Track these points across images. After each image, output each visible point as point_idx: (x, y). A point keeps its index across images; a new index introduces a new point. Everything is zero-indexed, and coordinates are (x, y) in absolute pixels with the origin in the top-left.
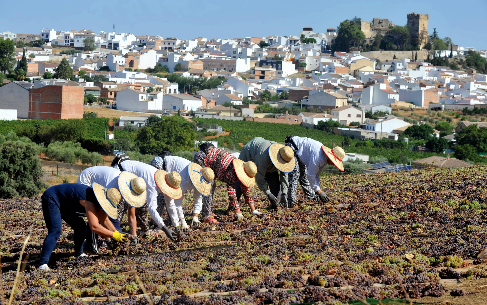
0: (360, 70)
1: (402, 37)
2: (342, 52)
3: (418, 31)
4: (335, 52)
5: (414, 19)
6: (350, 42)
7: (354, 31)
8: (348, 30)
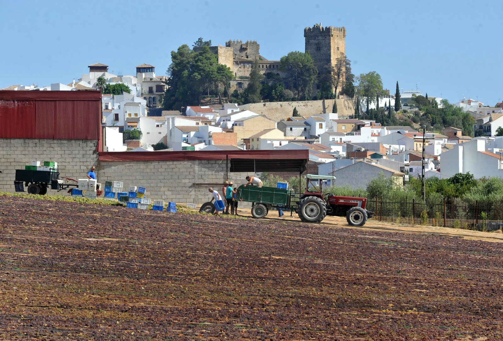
0: (262, 137)
1: (302, 74)
2: (202, 107)
3: (329, 60)
4: (188, 108)
5: (320, 38)
6: (201, 89)
7: (211, 65)
8: (199, 64)
